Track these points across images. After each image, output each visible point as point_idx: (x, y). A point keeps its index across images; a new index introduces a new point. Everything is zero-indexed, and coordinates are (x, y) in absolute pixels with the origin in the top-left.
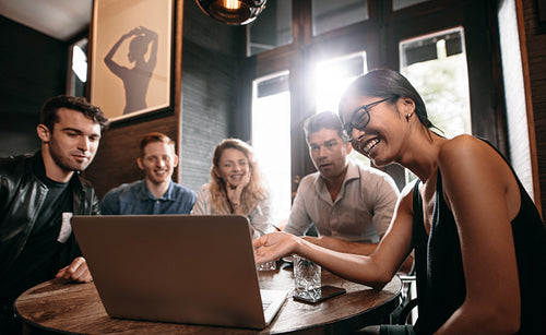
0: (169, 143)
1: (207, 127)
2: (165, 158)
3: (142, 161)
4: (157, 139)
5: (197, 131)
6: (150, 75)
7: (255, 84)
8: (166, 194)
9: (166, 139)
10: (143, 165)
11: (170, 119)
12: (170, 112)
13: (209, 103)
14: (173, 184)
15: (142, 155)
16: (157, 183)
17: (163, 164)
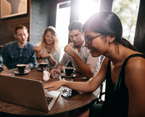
0: (26, 29)
1: (40, 21)
2: (24, 35)
3: (16, 35)
4: (21, 28)
5: (37, 23)
6: (20, 2)
7: (58, 5)
8: (25, 47)
9: (24, 27)
10: (17, 37)
11: (27, 18)
12: (27, 15)
13: (41, 12)
14: (27, 42)
15: (16, 33)
16: (22, 43)
17: (24, 37)
